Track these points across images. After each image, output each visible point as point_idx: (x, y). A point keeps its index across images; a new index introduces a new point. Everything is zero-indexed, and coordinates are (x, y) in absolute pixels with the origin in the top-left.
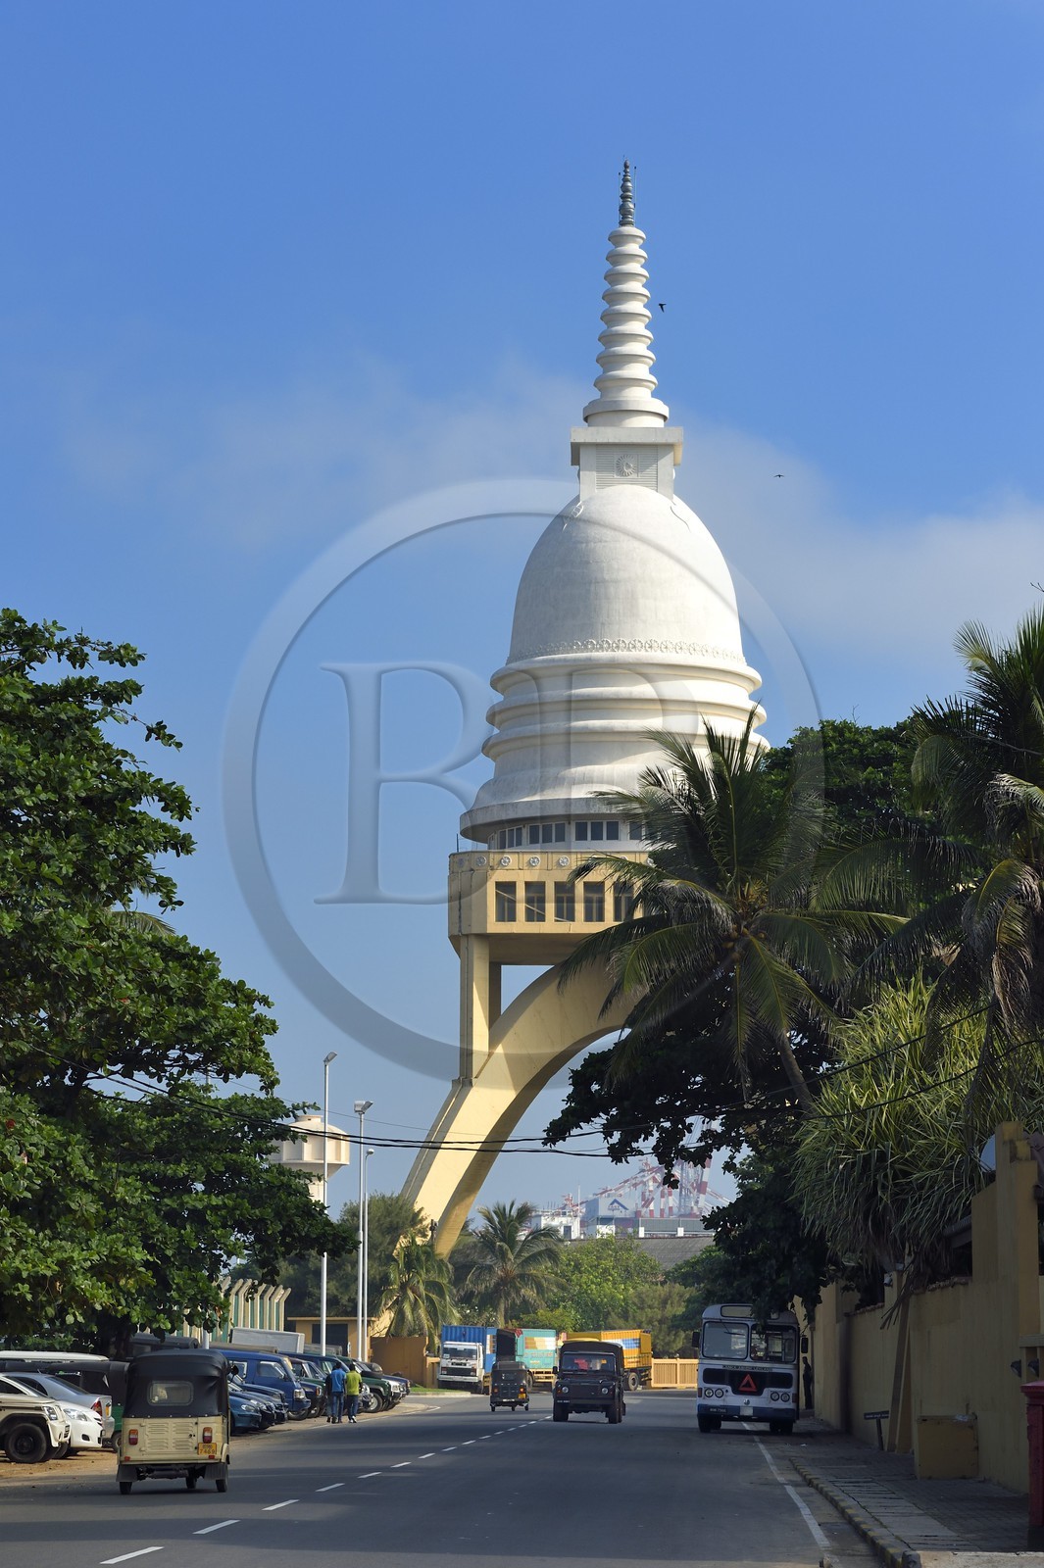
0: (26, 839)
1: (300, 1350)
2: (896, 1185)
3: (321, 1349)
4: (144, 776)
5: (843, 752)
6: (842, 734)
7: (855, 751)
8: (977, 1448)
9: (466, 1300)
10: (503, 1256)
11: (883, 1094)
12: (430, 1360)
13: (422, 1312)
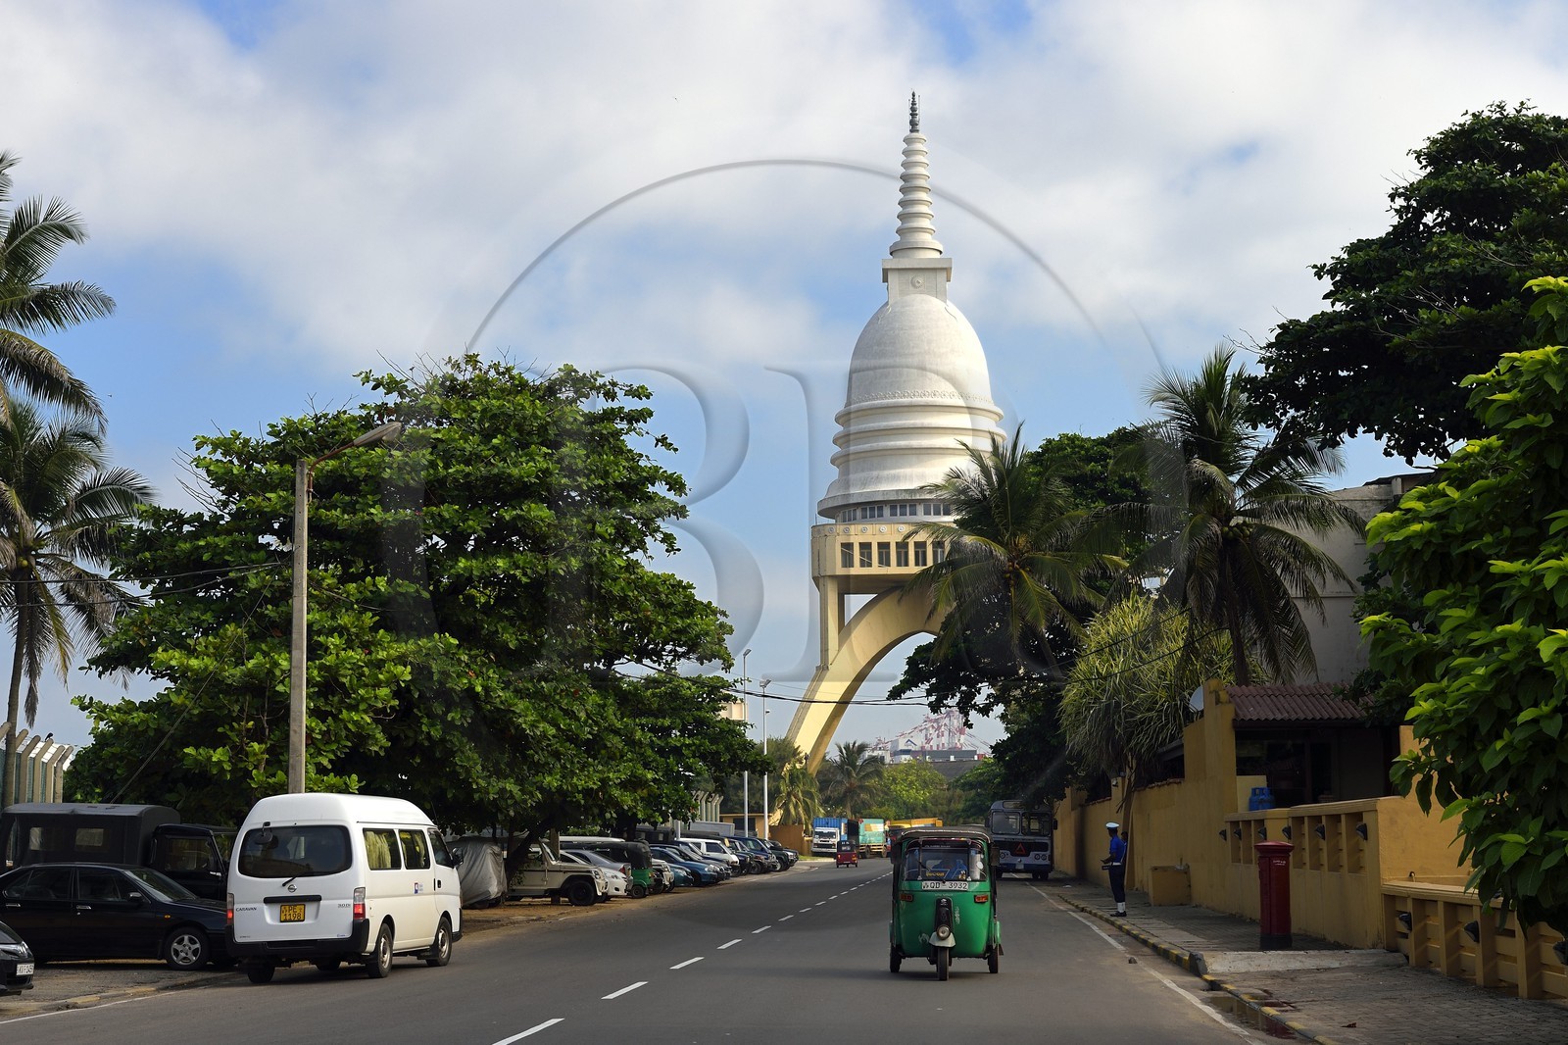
0: (583, 511)
1: (732, 835)
2: (1126, 722)
3: (744, 833)
4: (657, 469)
5: (1075, 453)
6: (1073, 442)
7: (1083, 452)
8: (1190, 886)
9: (825, 802)
10: (849, 774)
11: (1117, 666)
12: (806, 839)
13: (801, 810)
